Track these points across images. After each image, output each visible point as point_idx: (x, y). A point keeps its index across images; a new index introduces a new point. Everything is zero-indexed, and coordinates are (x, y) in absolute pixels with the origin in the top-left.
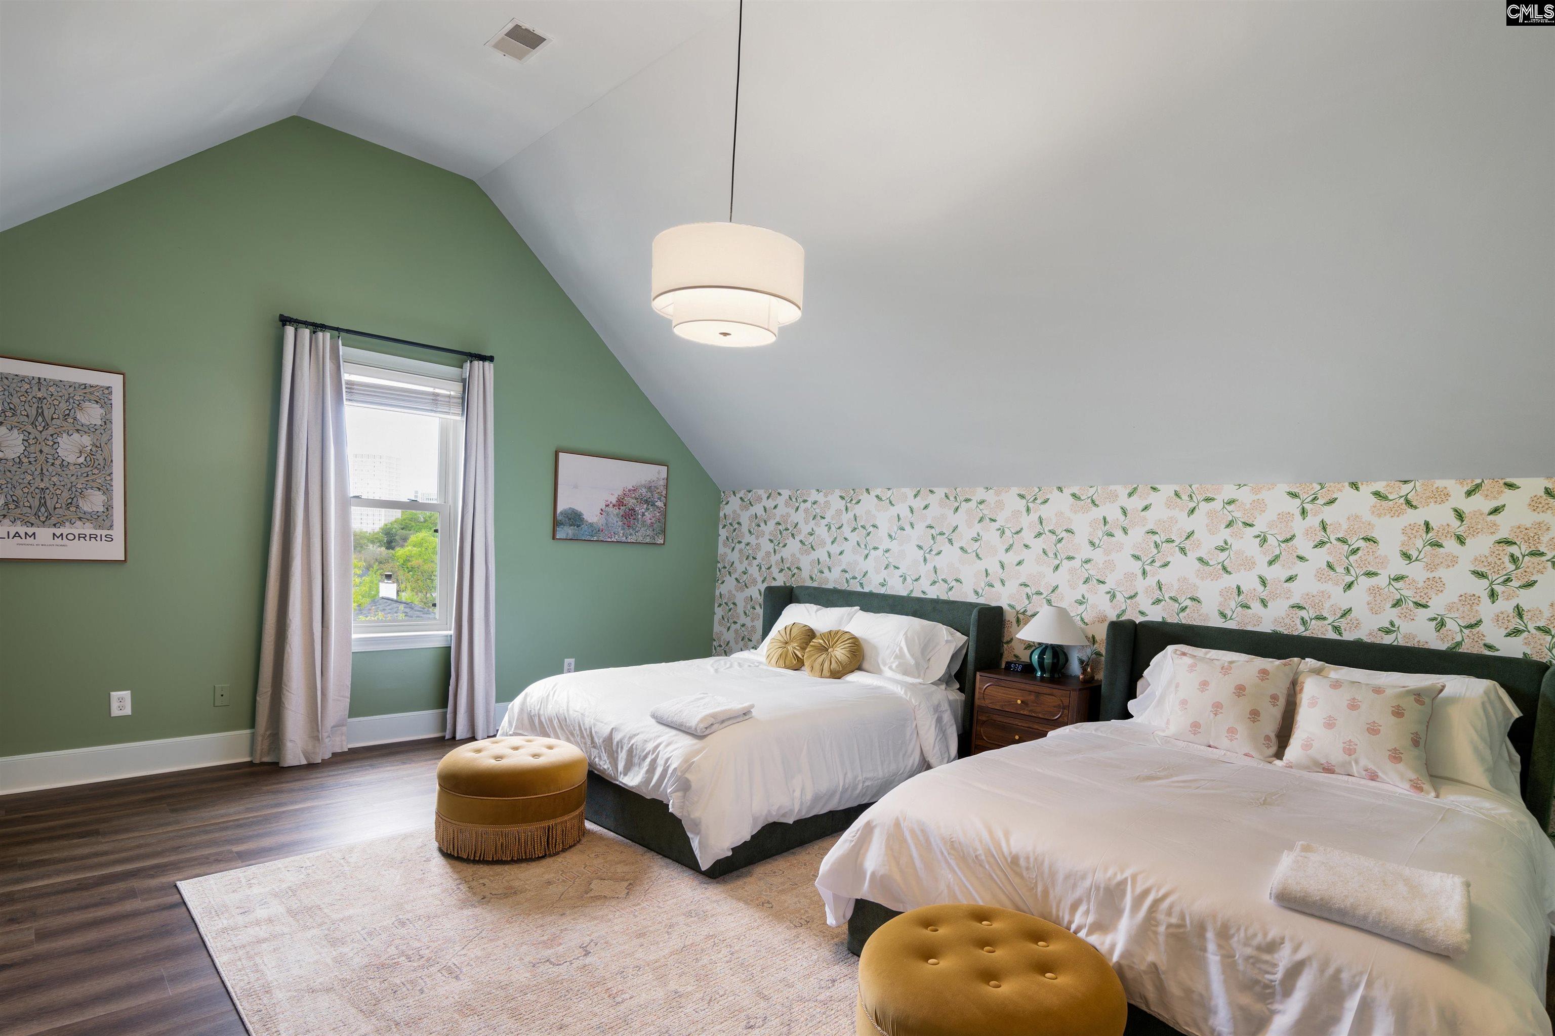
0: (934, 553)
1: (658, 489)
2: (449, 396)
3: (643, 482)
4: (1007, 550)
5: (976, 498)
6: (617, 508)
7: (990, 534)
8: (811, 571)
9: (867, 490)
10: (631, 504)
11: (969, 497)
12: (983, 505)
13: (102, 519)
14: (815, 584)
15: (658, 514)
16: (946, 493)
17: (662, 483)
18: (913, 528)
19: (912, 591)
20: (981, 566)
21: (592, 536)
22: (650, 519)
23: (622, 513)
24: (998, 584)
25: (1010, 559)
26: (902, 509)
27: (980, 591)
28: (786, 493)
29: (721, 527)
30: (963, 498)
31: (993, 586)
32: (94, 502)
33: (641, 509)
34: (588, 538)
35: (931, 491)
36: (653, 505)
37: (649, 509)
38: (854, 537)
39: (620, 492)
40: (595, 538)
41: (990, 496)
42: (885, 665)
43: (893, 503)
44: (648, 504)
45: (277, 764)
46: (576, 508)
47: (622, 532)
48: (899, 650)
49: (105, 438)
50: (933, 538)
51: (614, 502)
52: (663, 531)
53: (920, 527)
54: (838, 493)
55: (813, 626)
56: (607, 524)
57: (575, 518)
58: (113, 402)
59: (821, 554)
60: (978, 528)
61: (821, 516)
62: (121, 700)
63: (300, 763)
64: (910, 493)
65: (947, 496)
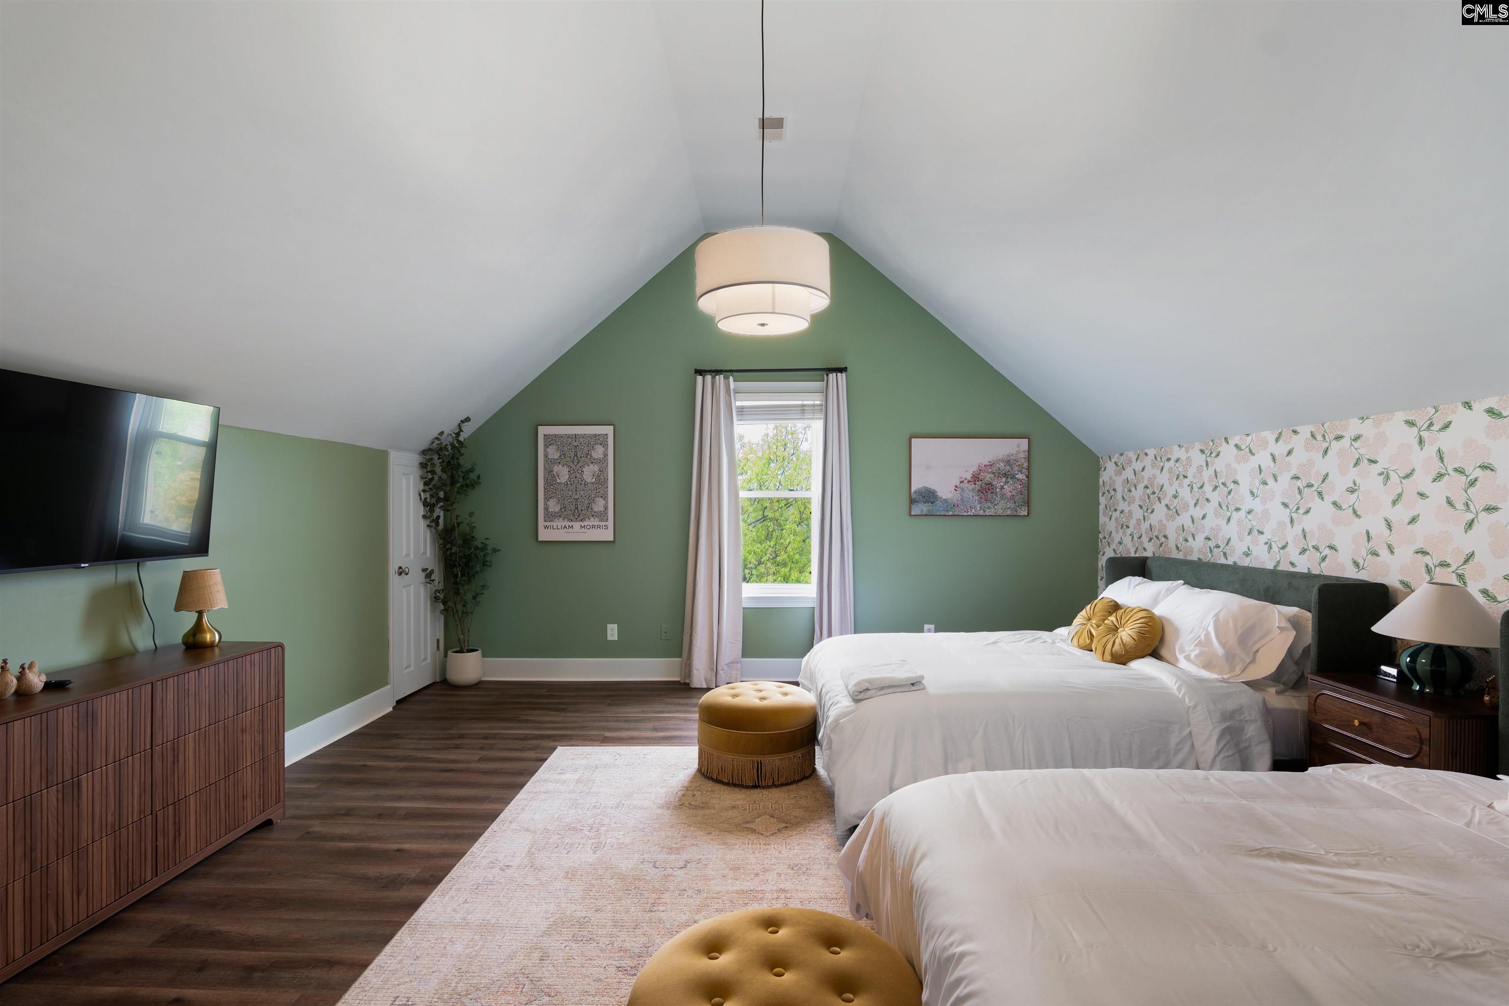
0: (1301, 511)
1: (1018, 461)
2: (814, 405)
3: (1001, 457)
4: (1394, 503)
5: (1349, 434)
6: (972, 483)
7: (1370, 480)
8: (1177, 540)
9: (1226, 439)
10: (987, 479)
11: (1340, 434)
12: (1359, 442)
13: (603, 516)
14: (1180, 556)
15: (1019, 487)
16: (1311, 432)
17: (1022, 455)
18: (1276, 480)
19: (1278, 562)
20: (1359, 526)
21: (947, 511)
22: (1011, 492)
23: (978, 487)
24: (1384, 552)
25: (1399, 514)
26: (1263, 458)
27: (1361, 562)
28: (1152, 452)
29: (1101, 494)
30: (1332, 436)
31: (1377, 555)
32: (599, 506)
33: (998, 483)
34: (943, 513)
35: (1295, 432)
36: (1013, 477)
37: (1008, 482)
38: (1215, 497)
39: (975, 469)
40: (951, 513)
41: (1367, 429)
42: (1181, 653)
43: (1253, 452)
44: (1008, 478)
45: (688, 684)
46: (930, 487)
47: (979, 506)
48: (1205, 636)
49: (605, 465)
50: (1300, 492)
51: (969, 478)
52: (1028, 503)
53: (1285, 479)
54: (1198, 446)
55: (1119, 601)
56: (962, 499)
57: (929, 496)
58: (609, 443)
59: (1184, 519)
60: (1353, 473)
61: (1183, 475)
62: (612, 630)
63: (701, 685)
64: (1270, 436)
65: (1313, 436)
